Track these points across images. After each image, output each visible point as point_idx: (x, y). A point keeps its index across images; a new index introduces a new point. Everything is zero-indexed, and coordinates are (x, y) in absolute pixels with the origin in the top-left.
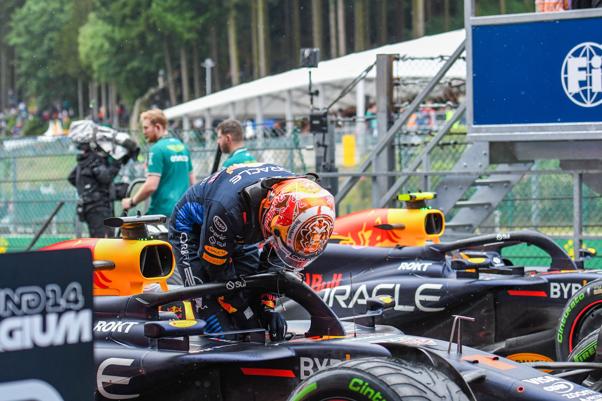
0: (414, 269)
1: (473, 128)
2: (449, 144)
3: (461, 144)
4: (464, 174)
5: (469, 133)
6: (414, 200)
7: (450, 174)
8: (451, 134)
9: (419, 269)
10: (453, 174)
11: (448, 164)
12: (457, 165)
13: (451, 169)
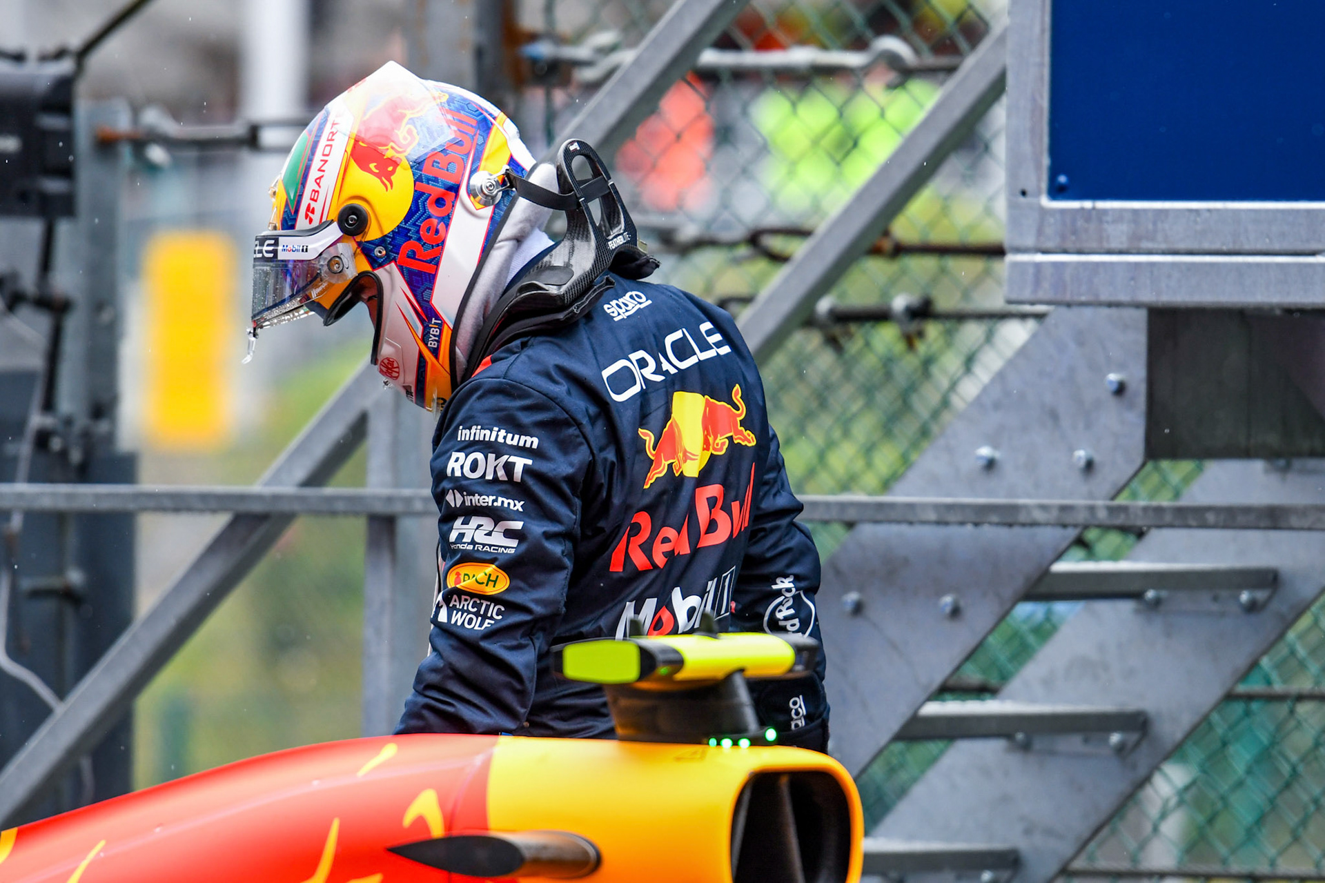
1: (1044, 212)
2: (880, 316)
3: (960, 317)
4: (978, 516)
5: (1018, 250)
6: (669, 678)
7: (881, 513)
8: (900, 250)
10: (907, 515)
11: (869, 450)
12: (930, 461)
13: (889, 482)
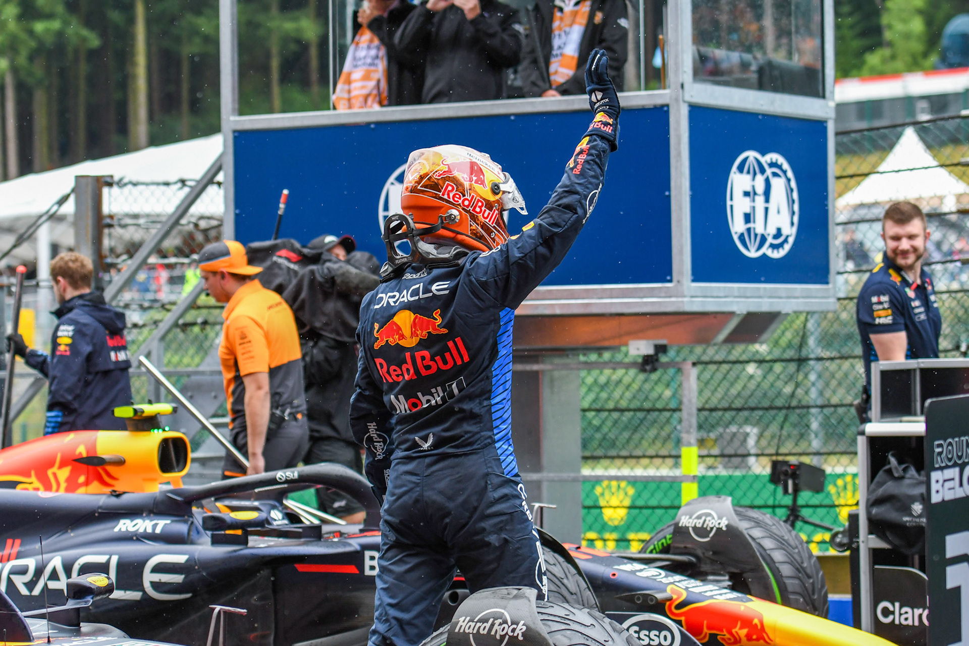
0: (141, 530)
2: (193, 324)
3: (214, 324)
6: (141, 416)
7: (196, 373)
8: (199, 308)
9: (149, 530)
10: (203, 373)
11: (192, 357)
12: (208, 360)
13: (198, 365)
